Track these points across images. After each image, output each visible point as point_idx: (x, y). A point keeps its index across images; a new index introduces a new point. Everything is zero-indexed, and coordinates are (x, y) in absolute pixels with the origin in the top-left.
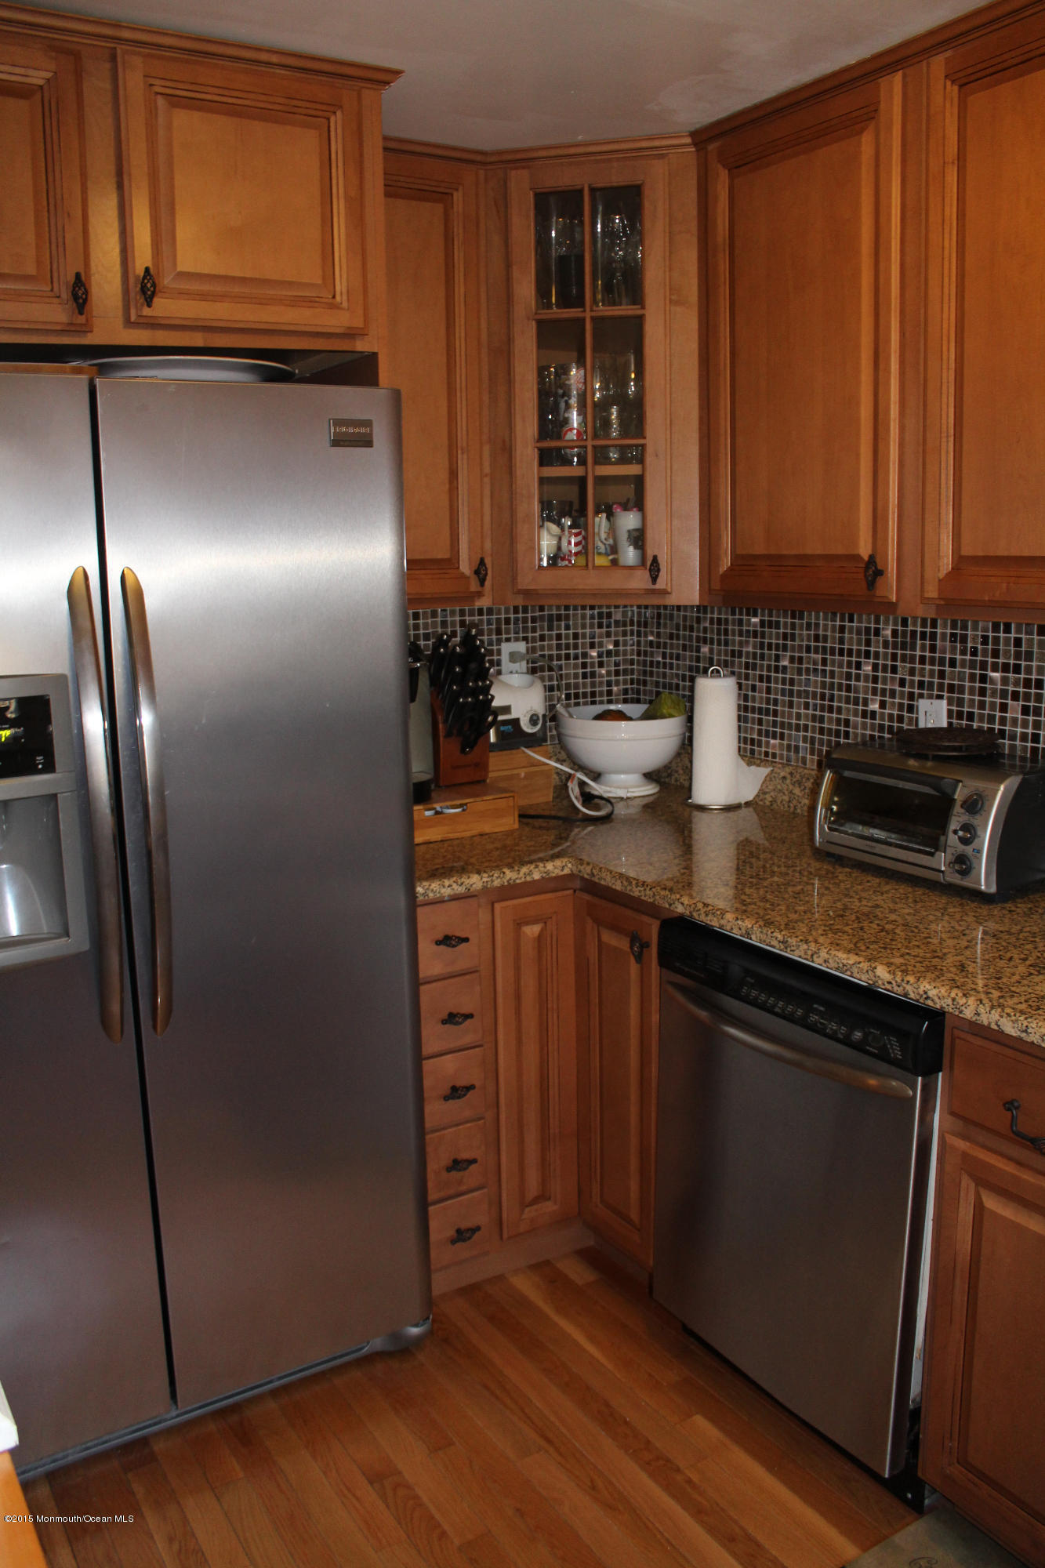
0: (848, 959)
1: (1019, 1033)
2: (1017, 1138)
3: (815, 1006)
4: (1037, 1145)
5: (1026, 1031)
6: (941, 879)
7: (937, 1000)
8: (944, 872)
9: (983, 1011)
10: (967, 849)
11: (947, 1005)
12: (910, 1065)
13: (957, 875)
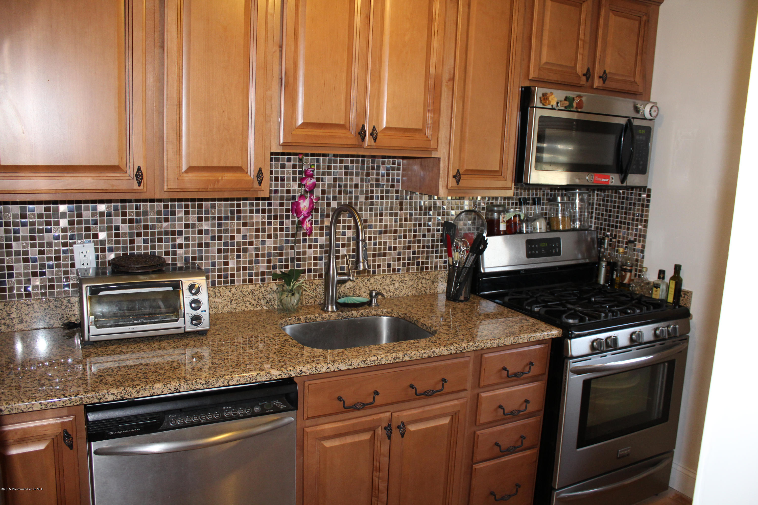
1: (348, 367)
2: (346, 410)
3: (224, 408)
4: (354, 408)
5: (351, 365)
6: (183, 332)
7: (307, 371)
8: (185, 327)
9: (331, 365)
10: (198, 312)
11: (313, 371)
12: (291, 407)
13: (193, 326)
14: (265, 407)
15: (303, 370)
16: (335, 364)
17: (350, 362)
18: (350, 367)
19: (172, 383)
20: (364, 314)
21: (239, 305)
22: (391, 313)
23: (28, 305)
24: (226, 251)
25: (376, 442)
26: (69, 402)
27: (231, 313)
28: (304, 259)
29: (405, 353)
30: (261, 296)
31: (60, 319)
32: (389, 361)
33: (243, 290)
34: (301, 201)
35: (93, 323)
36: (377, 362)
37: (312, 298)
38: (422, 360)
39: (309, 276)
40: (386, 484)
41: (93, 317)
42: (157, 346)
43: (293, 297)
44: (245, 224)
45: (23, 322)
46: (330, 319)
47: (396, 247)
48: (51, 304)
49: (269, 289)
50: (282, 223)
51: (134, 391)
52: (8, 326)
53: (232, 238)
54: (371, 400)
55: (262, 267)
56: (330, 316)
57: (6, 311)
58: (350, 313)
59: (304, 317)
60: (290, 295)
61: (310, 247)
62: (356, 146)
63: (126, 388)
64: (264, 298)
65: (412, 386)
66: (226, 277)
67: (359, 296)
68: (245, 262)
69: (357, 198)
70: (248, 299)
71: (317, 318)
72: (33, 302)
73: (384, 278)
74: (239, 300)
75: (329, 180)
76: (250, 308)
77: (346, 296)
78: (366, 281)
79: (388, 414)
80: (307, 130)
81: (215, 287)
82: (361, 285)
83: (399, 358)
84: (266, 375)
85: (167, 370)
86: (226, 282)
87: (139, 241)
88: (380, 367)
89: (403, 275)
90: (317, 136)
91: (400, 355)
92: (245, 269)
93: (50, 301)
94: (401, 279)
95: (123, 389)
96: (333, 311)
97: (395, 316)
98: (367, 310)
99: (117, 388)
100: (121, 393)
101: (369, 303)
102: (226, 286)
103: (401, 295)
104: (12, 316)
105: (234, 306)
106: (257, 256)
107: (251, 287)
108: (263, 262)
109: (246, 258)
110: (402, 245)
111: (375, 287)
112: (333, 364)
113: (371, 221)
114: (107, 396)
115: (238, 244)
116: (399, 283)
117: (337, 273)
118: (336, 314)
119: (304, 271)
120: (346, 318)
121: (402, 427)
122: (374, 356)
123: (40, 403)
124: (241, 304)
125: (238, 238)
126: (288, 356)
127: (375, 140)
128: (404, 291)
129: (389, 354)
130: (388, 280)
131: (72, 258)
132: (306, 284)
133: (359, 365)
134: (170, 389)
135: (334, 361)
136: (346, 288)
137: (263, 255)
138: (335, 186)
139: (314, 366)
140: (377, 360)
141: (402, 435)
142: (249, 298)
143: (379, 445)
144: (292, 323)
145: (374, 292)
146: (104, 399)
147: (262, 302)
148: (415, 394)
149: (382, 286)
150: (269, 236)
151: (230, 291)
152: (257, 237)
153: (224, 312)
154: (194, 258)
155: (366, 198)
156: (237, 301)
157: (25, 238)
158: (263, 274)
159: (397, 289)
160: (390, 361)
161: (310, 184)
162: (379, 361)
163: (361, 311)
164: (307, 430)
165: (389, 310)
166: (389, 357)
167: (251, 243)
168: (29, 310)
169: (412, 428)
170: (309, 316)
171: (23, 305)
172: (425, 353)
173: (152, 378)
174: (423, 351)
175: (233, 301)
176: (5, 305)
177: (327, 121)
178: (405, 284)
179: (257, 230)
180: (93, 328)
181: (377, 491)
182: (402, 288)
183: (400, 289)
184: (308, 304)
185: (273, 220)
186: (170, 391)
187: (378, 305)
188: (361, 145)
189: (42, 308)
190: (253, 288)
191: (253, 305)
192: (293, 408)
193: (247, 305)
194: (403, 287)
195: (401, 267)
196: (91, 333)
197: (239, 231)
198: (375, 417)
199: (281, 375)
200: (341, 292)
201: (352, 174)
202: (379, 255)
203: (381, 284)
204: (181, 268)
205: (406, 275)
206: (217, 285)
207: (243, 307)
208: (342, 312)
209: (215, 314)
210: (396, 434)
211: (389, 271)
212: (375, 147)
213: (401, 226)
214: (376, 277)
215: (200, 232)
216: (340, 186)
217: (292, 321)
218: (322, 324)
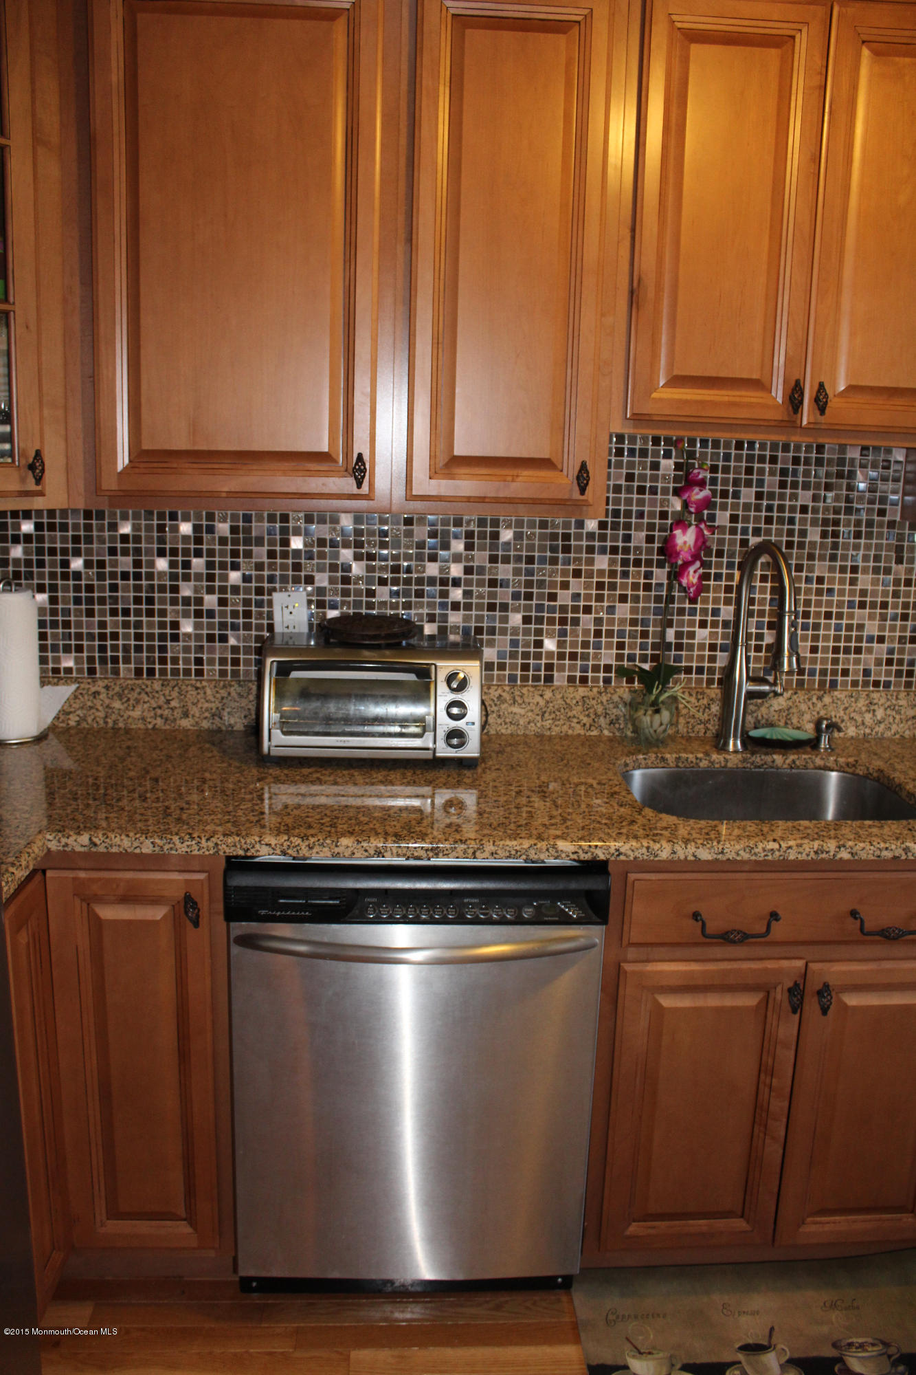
0: (521, 844)
1: (714, 856)
2: (708, 940)
3: (466, 900)
4: (726, 938)
5: (722, 853)
6: (430, 757)
7: (630, 853)
8: (435, 749)
9: (679, 848)
10: (460, 724)
11: (642, 854)
12: (595, 918)
13: (450, 749)
14: (543, 910)
15: (622, 850)
16: (689, 846)
17: (721, 847)
18: (720, 857)
19: (372, 839)
20: (797, 763)
21: (557, 723)
22: (854, 766)
23: (197, 688)
24: (540, 620)
25: (769, 1014)
26: (197, 848)
27: (542, 736)
28: (690, 647)
29: (841, 843)
30: (600, 709)
31: (245, 717)
32: (804, 855)
33: (566, 695)
34: (678, 532)
35: (278, 725)
36: (777, 853)
37: (701, 722)
38: (878, 865)
39: (699, 681)
40: (786, 1104)
41: (278, 715)
42: (380, 778)
43: (657, 717)
44: (577, 574)
45: (188, 716)
46: (725, 766)
47: (884, 636)
48: (232, 689)
49: (616, 698)
50: (648, 575)
51: (304, 846)
52: (167, 719)
53: (553, 597)
54: (764, 930)
55: (608, 657)
56: (726, 760)
57: (164, 695)
58: (768, 759)
59: (674, 756)
60: (650, 712)
61: (703, 624)
62: (783, 424)
63: (292, 839)
64: (606, 714)
65: (854, 914)
66: (537, 668)
67: (798, 728)
68: (574, 644)
69: (803, 533)
70: (574, 712)
71: (701, 760)
72: (204, 683)
73: (852, 696)
74: (558, 713)
75: (748, 495)
76: (579, 730)
77: (771, 725)
78: (814, 699)
79: (800, 964)
80: (682, 390)
81: (514, 686)
82: (803, 707)
83: (827, 852)
84: (547, 850)
85: (374, 818)
86: (536, 678)
87: (383, 593)
88: (785, 866)
89: (895, 694)
90: (702, 402)
91: (831, 845)
92: (573, 656)
93: (231, 686)
94: (889, 703)
95: (286, 838)
96: (736, 752)
97: (861, 773)
98: (804, 756)
99: (278, 835)
100: (282, 845)
101: (813, 744)
102: (535, 686)
103: (888, 734)
104: (173, 704)
105: (547, 724)
106: (598, 634)
107: (582, 691)
108: (609, 646)
109: (578, 636)
110: (898, 634)
111: (833, 714)
112: (683, 846)
113: (831, 580)
114: (257, 846)
115: (563, 609)
116: (886, 709)
117: (748, 678)
118: (739, 756)
119: (688, 670)
120: (759, 767)
121: (824, 992)
122: (774, 840)
123: (152, 843)
124: (561, 722)
125: (564, 598)
126: (604, 821)
127: (822, 410)
128: (894, 727)
129: (806, 841)
130: (862, 703)
131: (270, 616)
132: (691, 695)
133: (738, 854)
134: (366, 851)
135: (688, 840)
136: (772, 709)
137: (610, 634)
138: (758, 508)
139: (645, 844)
140: (779, 850)
141: (825, 1011)
142: (577, 711)
143: (775, 1023)
144: (650, 764)
145: (825, 722)
146: (253, 851)
147: (602, 721)
148: (859, 932)
149: (847, 712)
150: (623, 599)
151: (541, 696)
152: (600, 598)
153: (527, 732)
154: (479, 630)
155: (824, 535)
156: (553, 716)
157: (198, 577)
158: (608, 668)
159: (880, 722)
160: (808, 855)
161: (699, 500)
162: (781, 853)
163: (792, 757)
164: (627, 967)
165: (851, 760)
166: (804, 846)
167: (587, 610)
168: (199, 697)
169: (852, 1000)
170: (684, 755)
171: (189, 688)
172: (887, 849)
173: (342, 827)
174: (882, 845)
175: (546, 715)
176: (163, 685)
177: (722, 374)
178: (899, 712)
179: (600, 586)
180: (277, 733)
181: (764, 1115)
182: (891, 720)
183: (886, 722)
184: (691, 735)
185: (631, 569)
186: (366, 854)
187: (831, 749)
188: (794, 422)
189: (218, 695)
190: (586, 694)
191: (584, 725)
192: (599, 920)
193: (573, 724)
194: (894, 718)
195: (892, 679)
196: (274, 743)
197: (565, 585)
198: (770, 965)
199: (576, 852)
200: (760, 717)
201: (795, 485)
202: (847, 650)
203: (846, 709)
204: (455, 645)
205: (902, 695)
206: (519, 682)
207: (565, 728)
208: (753, 753)
209: (512, 735)
210: (811, 1006)
211: (866, 684)
212: (825, 427)
213: (896, 594)
214: (836, 693)
215: (493, 583)
216: (769, 508)
217: (649, 762)
218: (710, 773)
